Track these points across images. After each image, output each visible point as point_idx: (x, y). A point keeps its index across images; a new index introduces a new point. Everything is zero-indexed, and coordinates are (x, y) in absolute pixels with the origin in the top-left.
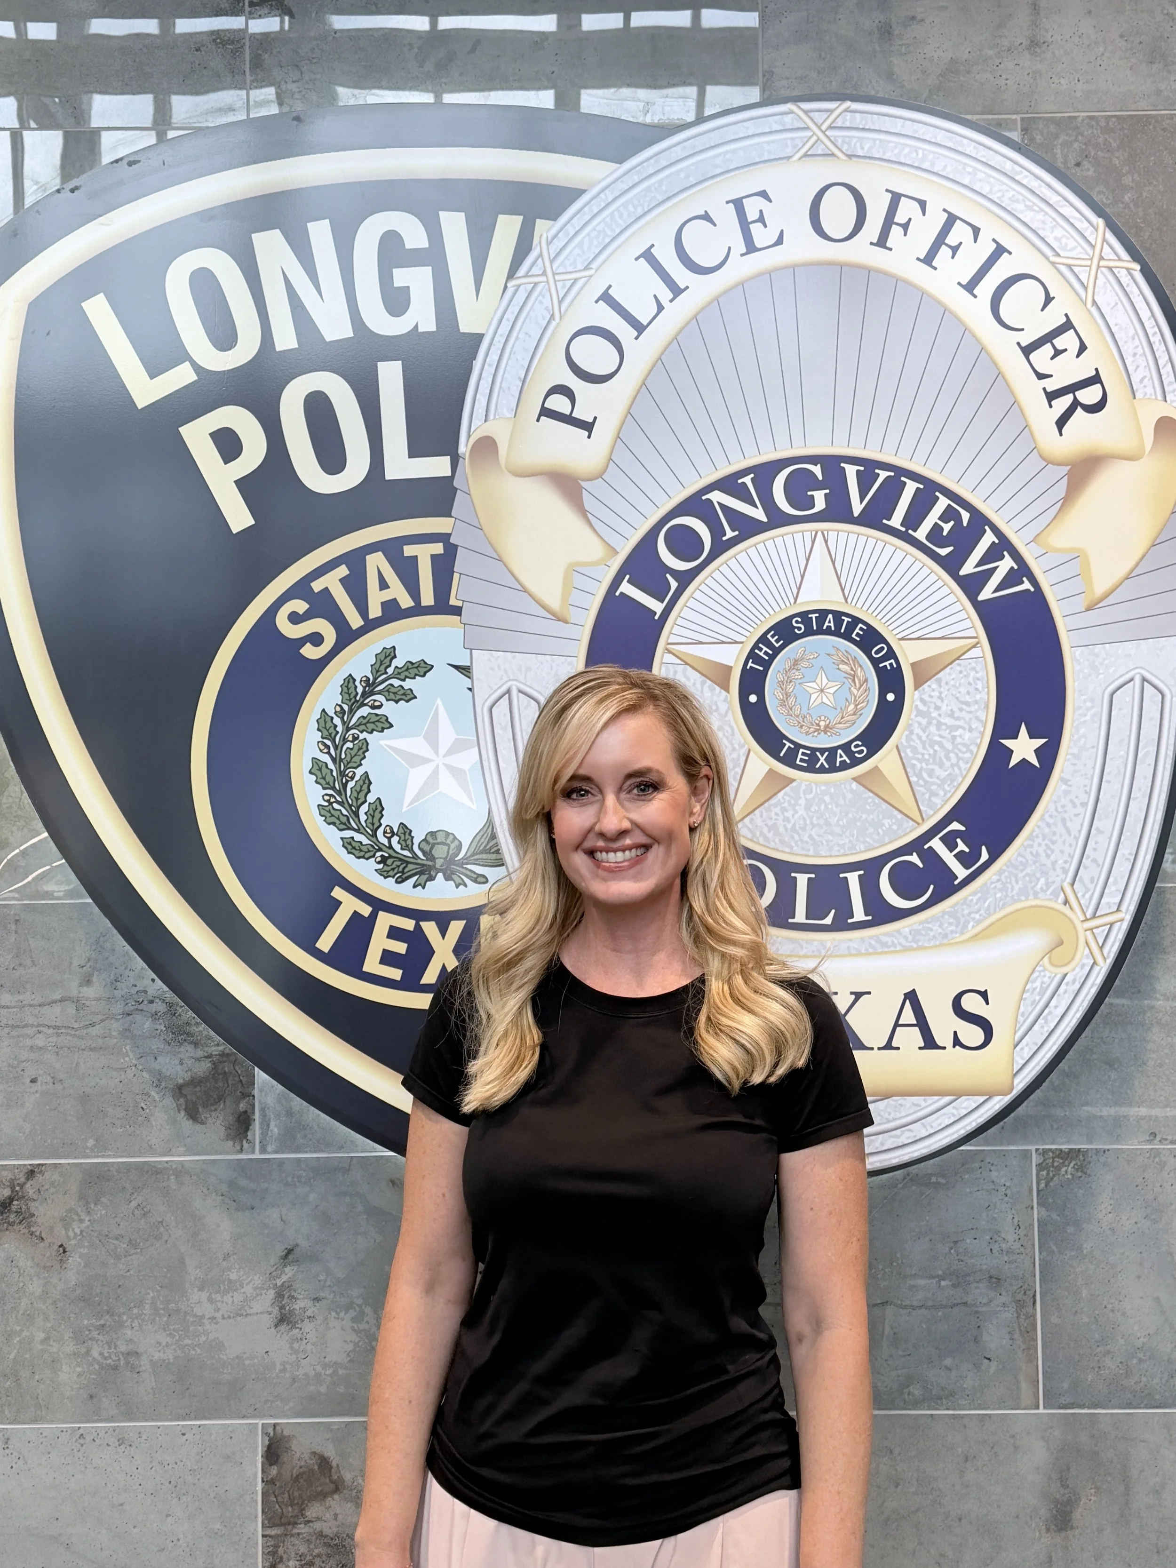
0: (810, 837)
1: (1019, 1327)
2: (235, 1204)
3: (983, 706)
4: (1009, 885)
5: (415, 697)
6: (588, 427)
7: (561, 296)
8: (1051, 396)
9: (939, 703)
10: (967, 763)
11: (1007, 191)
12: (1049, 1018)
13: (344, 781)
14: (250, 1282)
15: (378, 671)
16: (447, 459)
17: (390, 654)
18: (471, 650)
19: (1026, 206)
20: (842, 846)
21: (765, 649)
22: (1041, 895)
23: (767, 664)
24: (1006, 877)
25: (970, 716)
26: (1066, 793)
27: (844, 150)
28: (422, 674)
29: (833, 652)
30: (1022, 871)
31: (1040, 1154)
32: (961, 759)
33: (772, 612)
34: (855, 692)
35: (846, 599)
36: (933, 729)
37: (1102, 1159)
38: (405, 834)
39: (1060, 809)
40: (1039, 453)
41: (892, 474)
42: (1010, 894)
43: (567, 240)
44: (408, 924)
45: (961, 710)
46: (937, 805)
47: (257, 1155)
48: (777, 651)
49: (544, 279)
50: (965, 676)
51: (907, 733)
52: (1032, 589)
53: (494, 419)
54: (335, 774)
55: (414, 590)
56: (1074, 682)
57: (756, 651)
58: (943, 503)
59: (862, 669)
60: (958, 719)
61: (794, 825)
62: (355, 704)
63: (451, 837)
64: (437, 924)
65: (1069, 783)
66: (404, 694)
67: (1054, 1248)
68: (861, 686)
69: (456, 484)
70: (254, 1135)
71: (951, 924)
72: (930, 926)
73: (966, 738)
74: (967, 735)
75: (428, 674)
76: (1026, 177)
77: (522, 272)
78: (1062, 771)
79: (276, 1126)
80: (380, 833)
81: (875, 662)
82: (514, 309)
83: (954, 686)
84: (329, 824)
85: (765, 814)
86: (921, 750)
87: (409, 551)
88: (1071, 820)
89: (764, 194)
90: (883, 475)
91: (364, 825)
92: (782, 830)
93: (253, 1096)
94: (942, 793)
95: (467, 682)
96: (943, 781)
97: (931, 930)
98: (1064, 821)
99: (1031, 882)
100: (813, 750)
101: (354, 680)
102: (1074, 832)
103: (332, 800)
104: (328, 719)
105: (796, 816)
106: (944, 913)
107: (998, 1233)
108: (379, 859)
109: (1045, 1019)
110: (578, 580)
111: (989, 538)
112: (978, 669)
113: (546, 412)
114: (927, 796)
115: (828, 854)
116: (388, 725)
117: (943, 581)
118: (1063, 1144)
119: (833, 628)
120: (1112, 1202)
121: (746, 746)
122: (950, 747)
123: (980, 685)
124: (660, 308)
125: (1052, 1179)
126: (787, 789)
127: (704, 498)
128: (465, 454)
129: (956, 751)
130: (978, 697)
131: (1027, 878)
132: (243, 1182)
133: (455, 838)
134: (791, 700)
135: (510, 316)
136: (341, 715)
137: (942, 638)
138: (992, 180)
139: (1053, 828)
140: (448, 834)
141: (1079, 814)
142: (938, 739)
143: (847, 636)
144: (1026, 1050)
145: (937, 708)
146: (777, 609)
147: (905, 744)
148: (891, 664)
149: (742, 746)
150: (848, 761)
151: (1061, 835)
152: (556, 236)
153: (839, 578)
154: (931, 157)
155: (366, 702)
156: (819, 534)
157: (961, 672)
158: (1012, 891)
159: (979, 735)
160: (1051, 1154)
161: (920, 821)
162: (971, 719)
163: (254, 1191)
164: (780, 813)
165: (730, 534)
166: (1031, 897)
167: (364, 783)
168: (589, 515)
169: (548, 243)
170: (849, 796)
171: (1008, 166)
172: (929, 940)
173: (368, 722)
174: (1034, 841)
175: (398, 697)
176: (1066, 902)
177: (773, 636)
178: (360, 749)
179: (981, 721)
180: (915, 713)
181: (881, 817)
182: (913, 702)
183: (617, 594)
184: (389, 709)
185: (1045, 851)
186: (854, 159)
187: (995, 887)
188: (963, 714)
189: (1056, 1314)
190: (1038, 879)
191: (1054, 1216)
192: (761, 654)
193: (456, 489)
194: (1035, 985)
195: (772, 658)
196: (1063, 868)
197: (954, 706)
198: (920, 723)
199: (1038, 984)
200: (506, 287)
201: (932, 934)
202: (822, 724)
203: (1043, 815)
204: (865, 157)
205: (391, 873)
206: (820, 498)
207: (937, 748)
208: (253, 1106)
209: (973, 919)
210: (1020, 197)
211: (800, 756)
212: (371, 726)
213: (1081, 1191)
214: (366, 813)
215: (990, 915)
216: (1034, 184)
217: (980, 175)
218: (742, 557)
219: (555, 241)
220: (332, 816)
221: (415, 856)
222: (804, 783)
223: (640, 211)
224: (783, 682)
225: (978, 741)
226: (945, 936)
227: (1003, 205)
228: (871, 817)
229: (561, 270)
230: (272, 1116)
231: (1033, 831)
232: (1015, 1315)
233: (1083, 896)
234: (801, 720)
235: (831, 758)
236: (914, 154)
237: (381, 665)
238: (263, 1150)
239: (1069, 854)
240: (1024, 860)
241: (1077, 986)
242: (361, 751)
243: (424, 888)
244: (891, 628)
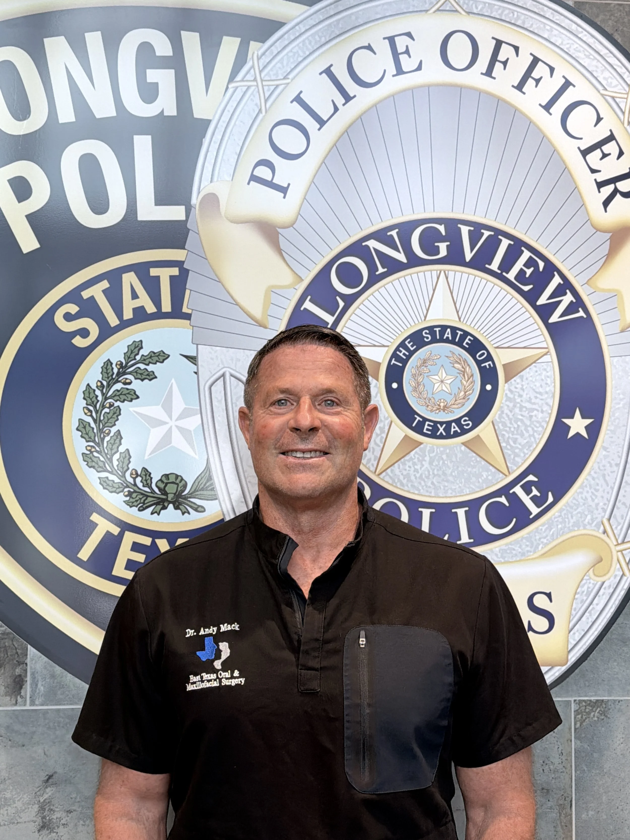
0: (433, 483)
1: (561, 823)
2: (10, 742)
3: (551, 395)
4: (567, 520)
5: (156, 377)
6: (284, 190)
7: (267, 95)
8: (600, 185)
9: (521, 392)
10: (539, 434)
11: (573, 44)
12: (592, 612)
13: (102, 436)
14: (21, 799)
15: (129, 358)
16: (182, 208)
17: (138, 346)
18: (197, 345)
19: (585, 55)
20: (454, 490)
21: (404, 351)
22: (588, 527)
23: (405, 362)
24: (565, 514)
25: (543, 402)
26: (606, 457)
27: (464, 8)
28: (161, 360)
29: (450, 355)
30: (575, 510)
31: (576, 704)
32: (536, 431)
33: (409, 326)
34: (465, 383)
35: (460, 319)
36: (517, 410)
37: (618, 707)
38: (146, 475)
39: (602, 468)
40: (591, 223)
41: (492, 233)
42: (567, 525)
43: (271, 57)
44: (147, 541)
45: (536, 397)
46: (518, 462)
47: (28, 707)
48: (412, 353)
49: (255, 83)
50: (539, 374)
51: (499, 412)
52: (585, 316)
53: (217, 181)
54: (95, 431)
55: (157, 301)
56: (612, 381)
57: (398, 353)
58: (526, 255)
59: (470, 367)
60: (534, 404)
61: (421, 475)
62: (112, 381)
63: (180, 478)
64: (168, 541)
65: (608, 450)
66: (148, 375)
67: (586, 769)
68: (469, 379)
69: (189, 226)
70: (26, 692)
71: (527, 546)
72: (513, 547)
73: (539, 417)
74: (540, 415)
75: (165, 361)
76: (586, 35)
77: (239, 77)
78: (603, 442)
79: (42, 685)
80: (128, 474)
81: (479, 363)
82: (233, 104)
83: (531, 381)
84: (90, 467)
85: (401, 466)
86: (509, 425)
87: (154, 272)
88: (609, 475)
89: (409, 35)
90: (487, 234)
91: (116, 468)
92: (413, 478)
93: (26, 664)
94: (522, 455)
95: (194, 368)
96: (523, 446)
97: (514, 550)
98: (604, 476)
99: (581, 517)
100: (436, 423)
101: (112, 364)
102: (611, 484)
103: (93, 450)
104: (91, 391)
105: (423, 469)
106: (523, 538)
107: (548, 758)
108: (126, 493)
109: (590, 612)
110: (274, 298)
111: (557, 280)
112: (548, 370)
113: (254, 178)
114: (512, 456)
115: (444, 495)
116: (135, 397)
117: (525, 308)
118: (591, 696)
119: (450, 338)
120: (624, 736)
121: (389, 419)
122: (528, 423)
123: (549, 381)
124: (336, 109)
125: (584, 720)
126: (417, 450)
127: (364, 244)
128: (196, 205)
129: (532, 426)
130: (548, 389)
131: (579, 515)
132: (17, 727)
133: (182, 479)
134: (421, 387)
135: (230, 108)
136: (101, 389)
137: (524, 348)
138: (563, 36)
139: (597, 481)
140: (177, 476)
141: (614, 472)
142: (520, 417)
143: (460, 344)
144: (577, 634)
145: (520, 396)
146: (413, 324)
147: (498, 420)
148: (489, 365)
149: (387, 419)
150: (459, 431)
151: (602, 486)
152: (264, 54)
153: (455, 304)
154: (523, 17)
155: (120, 379)
156: (442, 272)
157: (536, 371)
158: (569, 524)
159: (547, 415)
160: (584, 704)
161: (507, 473)
162: (542, 404)
163: (25, 733)
164: (412, 466)
165: (381, 270)
166: (581, 528)
167: (117, 438)
168: (283, 253)
169: (259, 59)
170: (459, 455)
171: (574, 27)
172: (512, 557)
173: (121, 394)
174: (583, 489)
175: (144, 377)
176: (605, 532)
177: (409, 343)
178: (114, 414)
179: (549, 406)
180: (505, 399)
181: (481, 470)
182: (504, 391)
183: (302, 309)
184: (136, 385)
185: (591, 497)
186: (471, 15)
187: (558, 521)
188: (537, 401)
189: (586, 813)
190: (586, 516)
191: (586, 746)
192: (401, 355)
193: (189, 230)
194: (583, 589)
195: (409, 357)
196: (603, 508)
197: (532, 395)
198: (508, 406)
199: (585, 588)
200: (227, 88)
201: (514, 552)
202: (442, 405)
203: (590, 472)
204: (478, 14)
205: (135, 504)
206: (443, 248)
207: (519, 423)
208: (26, 671)
209: (542, 542)
210: (582, 49)
211: (426, 427)
212: (123, 397)
213: (603, 729)
214: (118, 460)
215: (553, 540)
216: (590, 41)
217: (555, 32)
218: (389, 287)
219: (263, 57)
220: (93, 461)
221: (153, 492)
222: (429, 445)
223: (323, 40)
224: (415, 375)
225: (547, 419)
226: (523, 554)
227: (570, 53)
228: (474, 470)
229: (267, 78)
230: (40, 678)
231: (583, 482)
232: (558, 815)
233: (616, 528)
234: (427, 401)
235: (447, 429)
236: (511, 15)
237: (132, 353)
238: (32, 703)
239: (607, 499)
240: (577, 503)
241: (612, 590)
242: (116, 415)
243: (159, 514)
244: (490, 339)
